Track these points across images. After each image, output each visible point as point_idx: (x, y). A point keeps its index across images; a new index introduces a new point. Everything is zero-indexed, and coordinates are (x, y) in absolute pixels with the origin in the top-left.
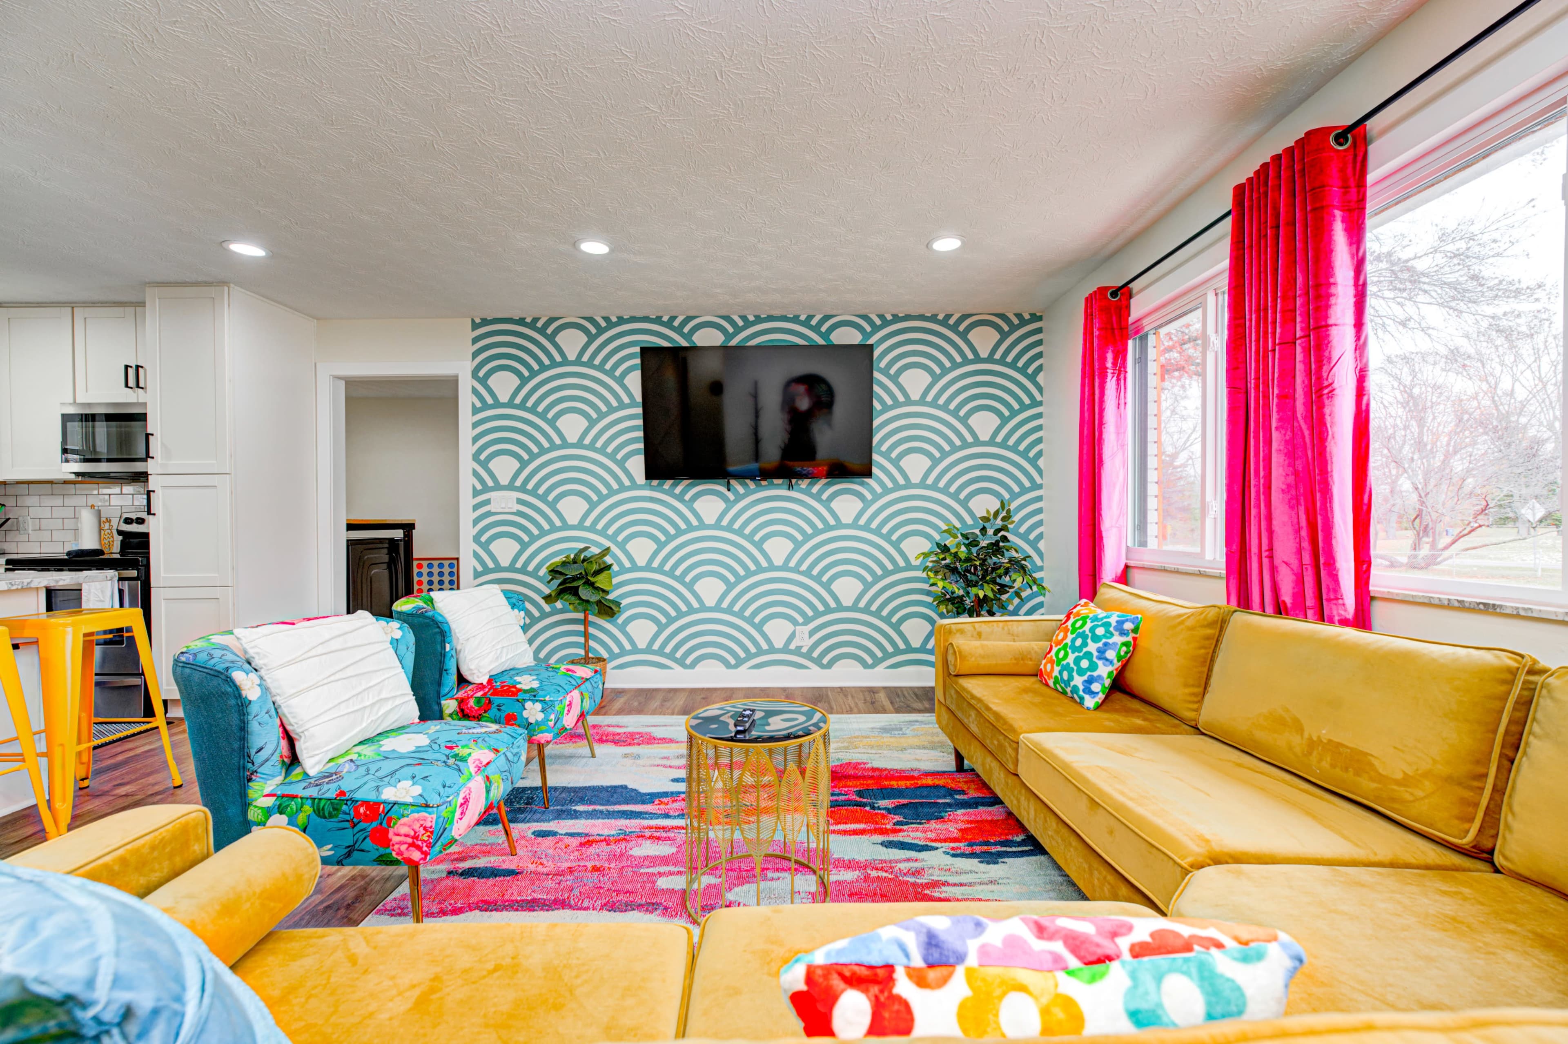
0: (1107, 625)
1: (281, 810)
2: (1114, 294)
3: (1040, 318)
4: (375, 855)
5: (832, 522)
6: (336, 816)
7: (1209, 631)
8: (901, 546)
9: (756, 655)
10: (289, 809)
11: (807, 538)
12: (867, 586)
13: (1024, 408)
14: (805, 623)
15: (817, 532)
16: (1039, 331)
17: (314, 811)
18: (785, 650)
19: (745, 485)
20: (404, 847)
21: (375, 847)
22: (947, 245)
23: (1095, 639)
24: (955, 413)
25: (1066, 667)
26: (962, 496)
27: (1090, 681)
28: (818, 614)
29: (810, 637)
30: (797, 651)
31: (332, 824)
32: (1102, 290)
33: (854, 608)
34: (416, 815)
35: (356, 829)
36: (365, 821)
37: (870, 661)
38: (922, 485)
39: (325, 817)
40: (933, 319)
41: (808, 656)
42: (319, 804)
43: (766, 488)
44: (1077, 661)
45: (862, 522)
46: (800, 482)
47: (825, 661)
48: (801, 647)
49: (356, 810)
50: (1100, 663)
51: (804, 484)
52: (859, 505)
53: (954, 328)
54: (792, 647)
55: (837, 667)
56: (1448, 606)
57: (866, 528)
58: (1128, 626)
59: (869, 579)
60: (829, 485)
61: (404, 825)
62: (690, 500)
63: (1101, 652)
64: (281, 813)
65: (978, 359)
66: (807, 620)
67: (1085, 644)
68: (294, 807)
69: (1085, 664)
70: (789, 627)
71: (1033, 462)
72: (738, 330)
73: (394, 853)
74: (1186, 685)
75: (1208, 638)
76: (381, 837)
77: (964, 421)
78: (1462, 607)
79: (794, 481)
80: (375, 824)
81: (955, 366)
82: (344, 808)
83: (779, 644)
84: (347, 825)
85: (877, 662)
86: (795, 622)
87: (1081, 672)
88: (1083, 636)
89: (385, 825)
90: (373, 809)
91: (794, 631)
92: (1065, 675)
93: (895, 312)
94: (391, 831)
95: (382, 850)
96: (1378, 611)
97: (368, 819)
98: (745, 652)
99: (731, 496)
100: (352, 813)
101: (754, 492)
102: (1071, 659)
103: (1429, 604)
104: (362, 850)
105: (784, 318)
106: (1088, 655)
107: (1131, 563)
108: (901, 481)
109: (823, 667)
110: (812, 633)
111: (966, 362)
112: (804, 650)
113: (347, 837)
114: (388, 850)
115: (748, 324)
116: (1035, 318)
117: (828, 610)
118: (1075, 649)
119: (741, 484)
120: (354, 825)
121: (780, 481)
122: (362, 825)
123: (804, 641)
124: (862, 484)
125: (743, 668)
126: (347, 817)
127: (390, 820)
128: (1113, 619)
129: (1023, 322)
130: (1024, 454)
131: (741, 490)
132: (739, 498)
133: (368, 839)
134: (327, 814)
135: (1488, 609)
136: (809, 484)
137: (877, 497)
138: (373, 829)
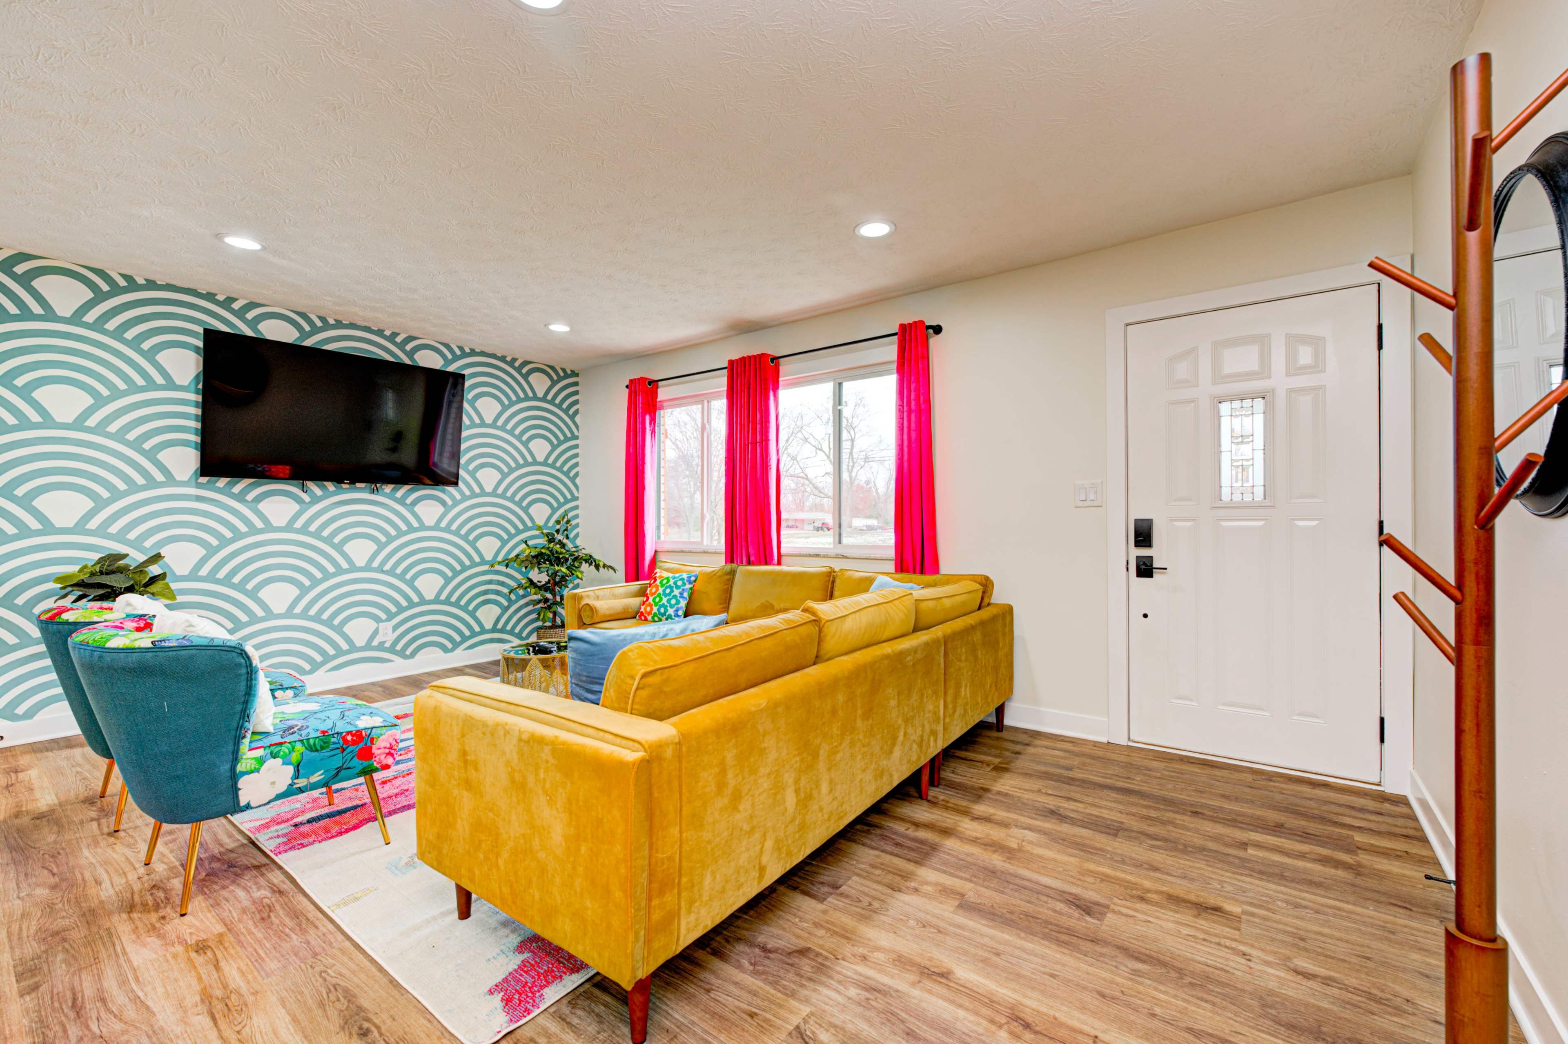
0: (682, 579)
1: (274, 756)
2: (650, 383)
3: (577, 375)
4: (359, 768)
5: (416, 524)
6: (328, 747)
7: (728, 577)
8: (477, 545)
9: (334, 657)
10: (282, 753)
11: (391, 539)
12: (448, 581)
13: (567, 439)
14: (389, 619)
15: (401, 534)
16: (576, 384)
17: (306, 748)
18: (368, 647)
19: (323, 488)
20: (382, 757)
21: (361, 762)
22: (559, 328)
23: (678, 587)
24: (519, 438)
25: (663, 605)
26: (524, 504)
27: (677, 611)
28: (401, 609)
29: (394, 631)
30: (381, 647)
31: (326, 753)
32: (643, 379)
33: (436, 601)
34: (390, 732)
35: (345, 753)
36: (352, 745)
37: (450, 646)
38: (494, 494)
39: (317, 750)
40: (503, 359)
41: (392, 650)
42: (308, 742)
43: (347, 491)
44: (669, 601)
45: (443, 524)
46: (383, 487)
47: (408, 652)
48: (385, 642)
49: (344, 738)
50: (681, 600)
51: (388, 488)
52: (441, 509)
53: (519, 370)
54: (375, 643)
55: (420, 656)
56: (806, 556)
57: (447, 529)
58: (693, 579)
59: (450, 574)
60: (411, 491)
61: (383, 740)
62: (253, 501)
63: (681, 594)
64: (274, 758)
65: (535, 398)
66: (391, 616)
67: (672, 591)
68: (287, 751)
69: (673, 602)
70: (371, 625)
71: (573, 480)
72: (315, 330)
73: (375, 764)
74: (720, 604)
75: (729, 580)
76: (366, 754)
77: (526, 444)
78: (810, 555)
79: (378, 485)
80: (361, 745)
81: (520, 400)
82: (333, 740)
83: (360, 642)
84: (338, 751)
85: (456, 645)
86: (378, 620)
87: (671, 607)
88: (671, 587)
89: (369, 744)
90: (358, 735)
91: (377, 629)
92: (662, 610)
93: (472, 347)
94: (374, 747)
95: (366, 763)
96: (783, 560)
97: (354, 743)
98: (322, 655)
99: (306, 497)
100: (341, 742)
101: (333, 494)
102: (665, 600)
103: (800, 556)
104: (349, 768)
105: (367, 329)
106: (675, 597)
107: (659, 550)
108: (477, 490)
109: (406, 657)
110: (395, 628)
111: (527, 398)
112: (387, 645)
113: (338, 761)
114: (371, 762)
115: (326, 326)
116: (574, 374)
117: (412, 605)
118: (666, 595)
119: (318, 486)
120: (343, 750)
121: (363, 485)
122: (351, 748)
123: (387, 634)
124: (443, 491)
125: (321, 672)
126: (338, 746)
127: (372, 740)
128: (685, 576)
129: (567, 376)
130: (566, 474)
131: (318, 492)
132: (315, 500)
133: (355, 758)
134: (319, 748)
135: (817, 555)
136: (393, 489)
137: (456, 503)
138: (360, 750)
